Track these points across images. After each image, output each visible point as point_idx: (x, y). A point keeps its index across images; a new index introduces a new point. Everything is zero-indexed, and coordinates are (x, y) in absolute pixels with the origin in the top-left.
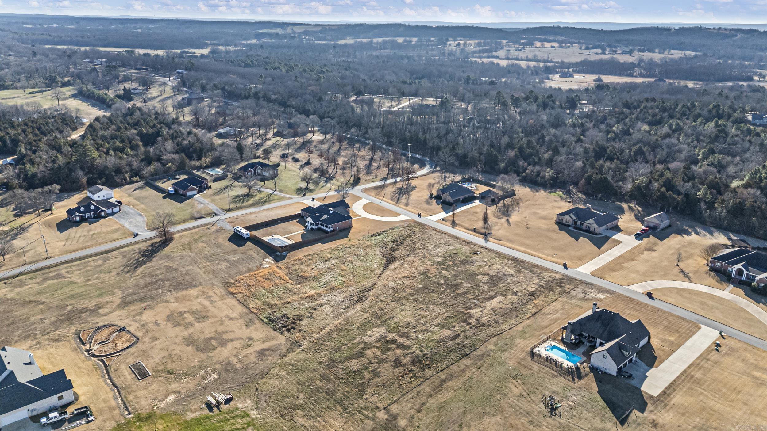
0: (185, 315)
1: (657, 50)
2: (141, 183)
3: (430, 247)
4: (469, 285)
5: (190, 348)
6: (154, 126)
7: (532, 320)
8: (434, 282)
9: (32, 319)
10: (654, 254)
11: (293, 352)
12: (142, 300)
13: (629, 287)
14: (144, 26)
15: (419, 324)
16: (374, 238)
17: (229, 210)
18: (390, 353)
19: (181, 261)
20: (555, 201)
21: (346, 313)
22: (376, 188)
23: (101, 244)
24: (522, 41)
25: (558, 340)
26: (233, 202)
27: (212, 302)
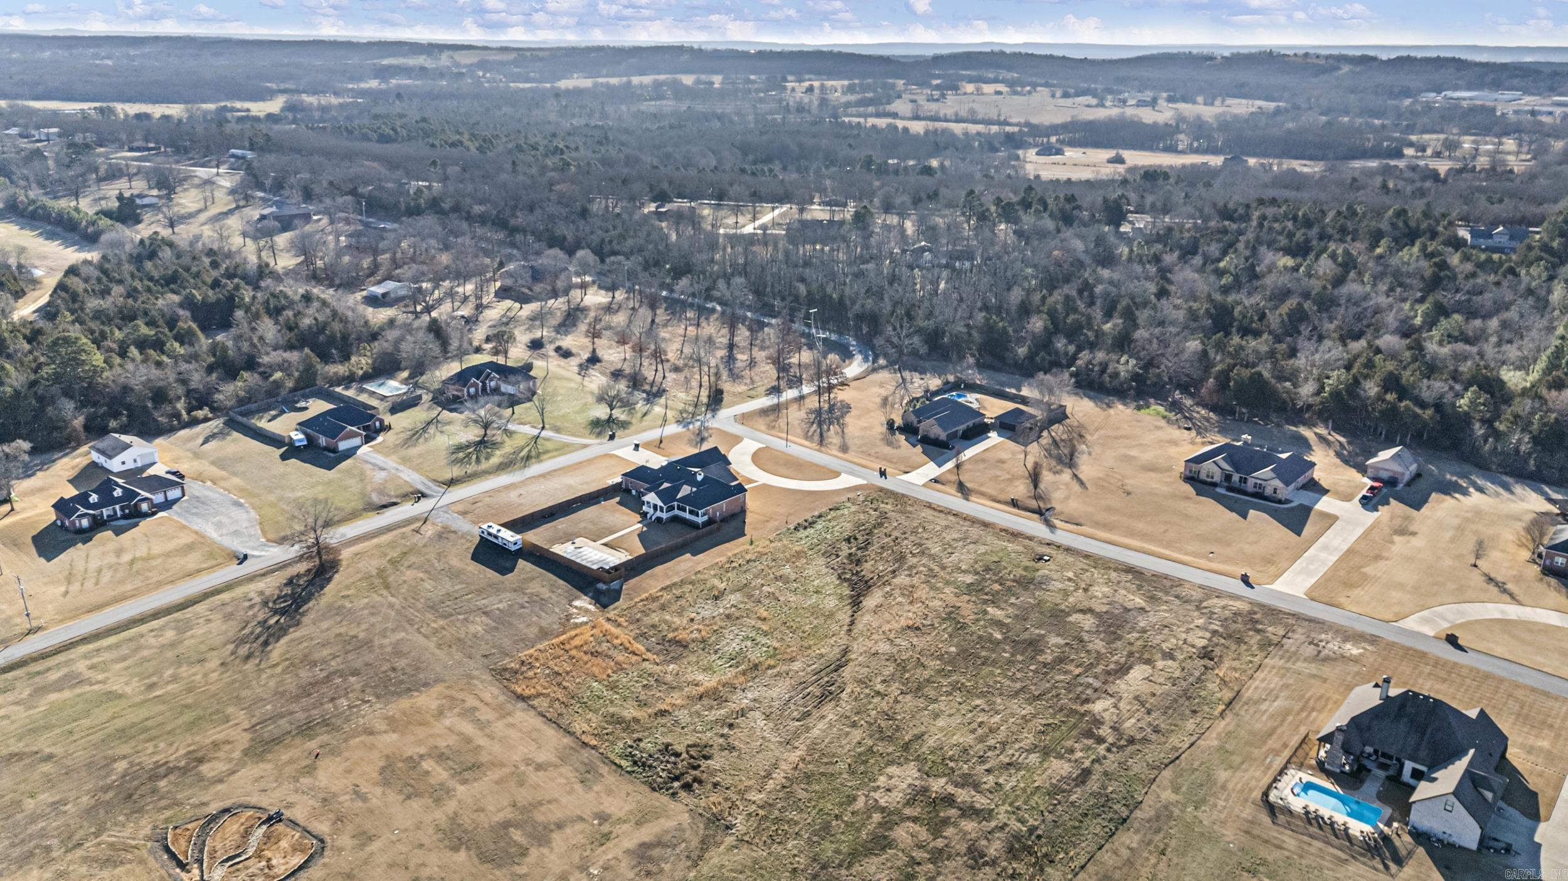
0: (427, 765)
1: (1200, 99)
2: (216, 424)
3: (936, 549)
4: (1060, 641)
5: (462, 856)
6: (215, 284)
7: (1229, 717)
8: (980, 637)
9: (29, 804)
10: (1416, 542)
11: (718, 845)
12: (306, 730)
13: (1401, 624)
14: (118, 52)
15: (990, 748)
16: (802, 533)
17: (451, 483)
18: (949, 831)
19: (373, 620)
20: (1158, 428)
21: (808, 729)
22: (764, 412)
23: (159, 585)
24: (935, 82)
25: (1311, 767)
26: (456, 462)
27: (482, 725)
